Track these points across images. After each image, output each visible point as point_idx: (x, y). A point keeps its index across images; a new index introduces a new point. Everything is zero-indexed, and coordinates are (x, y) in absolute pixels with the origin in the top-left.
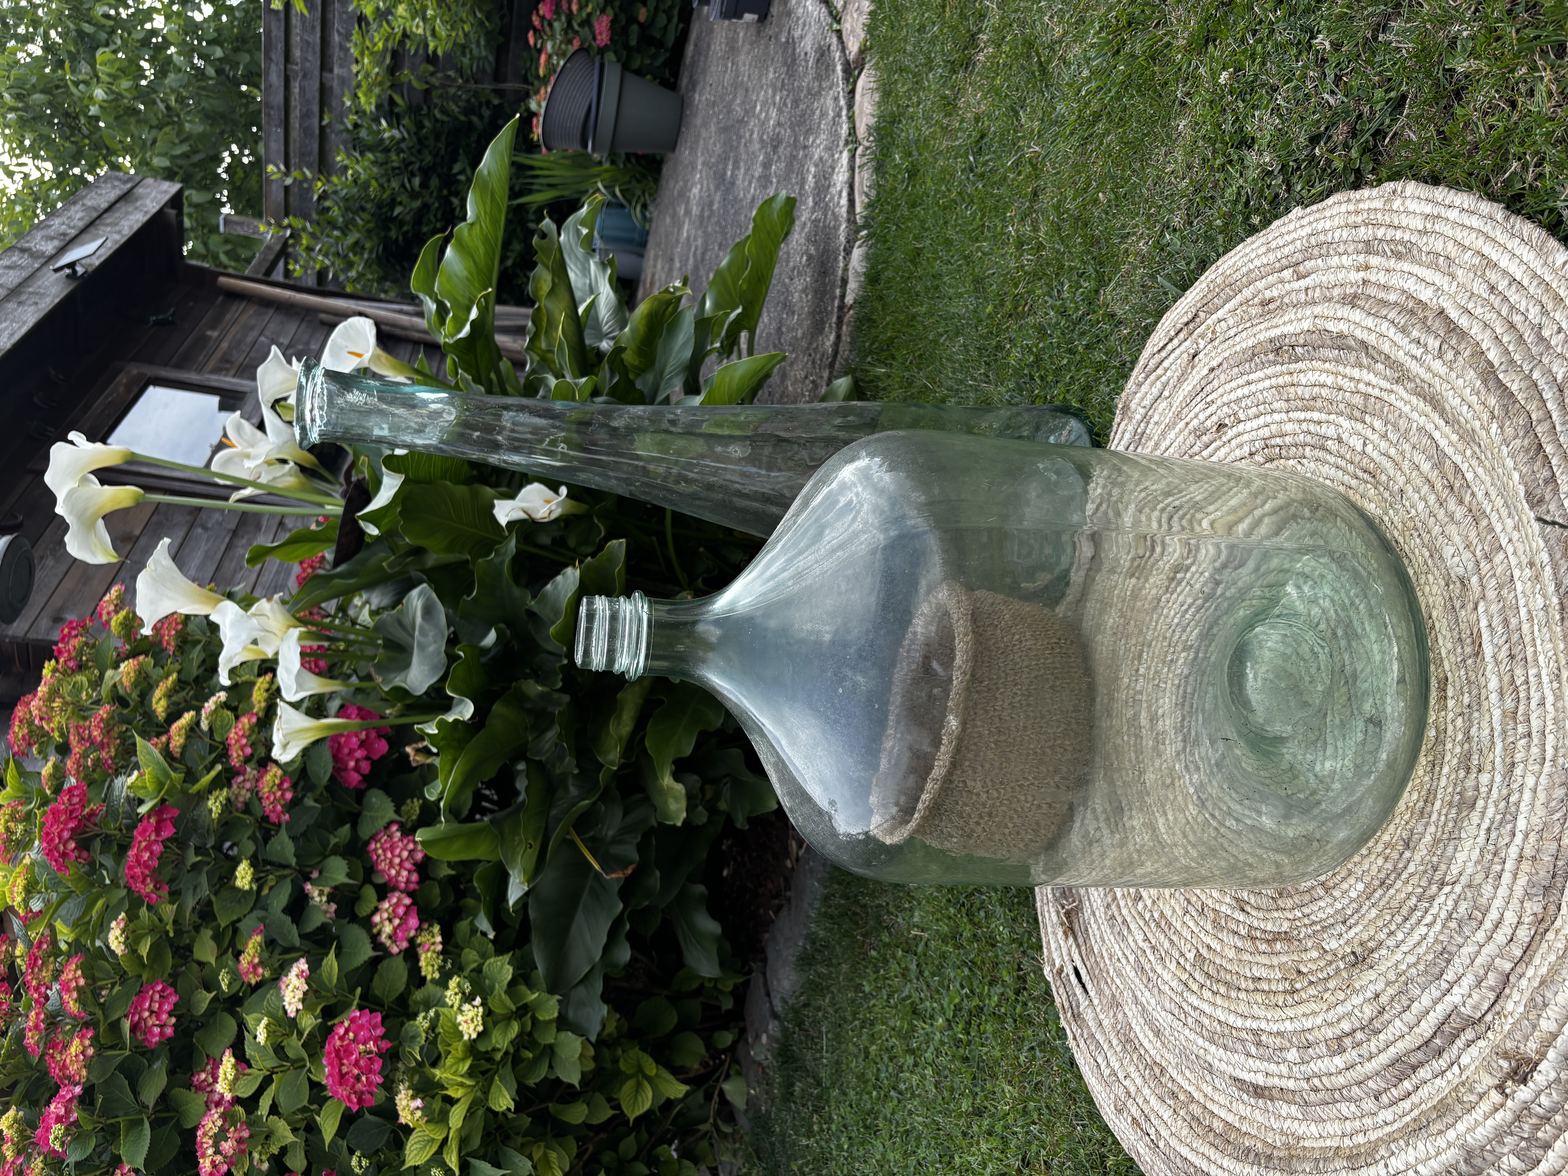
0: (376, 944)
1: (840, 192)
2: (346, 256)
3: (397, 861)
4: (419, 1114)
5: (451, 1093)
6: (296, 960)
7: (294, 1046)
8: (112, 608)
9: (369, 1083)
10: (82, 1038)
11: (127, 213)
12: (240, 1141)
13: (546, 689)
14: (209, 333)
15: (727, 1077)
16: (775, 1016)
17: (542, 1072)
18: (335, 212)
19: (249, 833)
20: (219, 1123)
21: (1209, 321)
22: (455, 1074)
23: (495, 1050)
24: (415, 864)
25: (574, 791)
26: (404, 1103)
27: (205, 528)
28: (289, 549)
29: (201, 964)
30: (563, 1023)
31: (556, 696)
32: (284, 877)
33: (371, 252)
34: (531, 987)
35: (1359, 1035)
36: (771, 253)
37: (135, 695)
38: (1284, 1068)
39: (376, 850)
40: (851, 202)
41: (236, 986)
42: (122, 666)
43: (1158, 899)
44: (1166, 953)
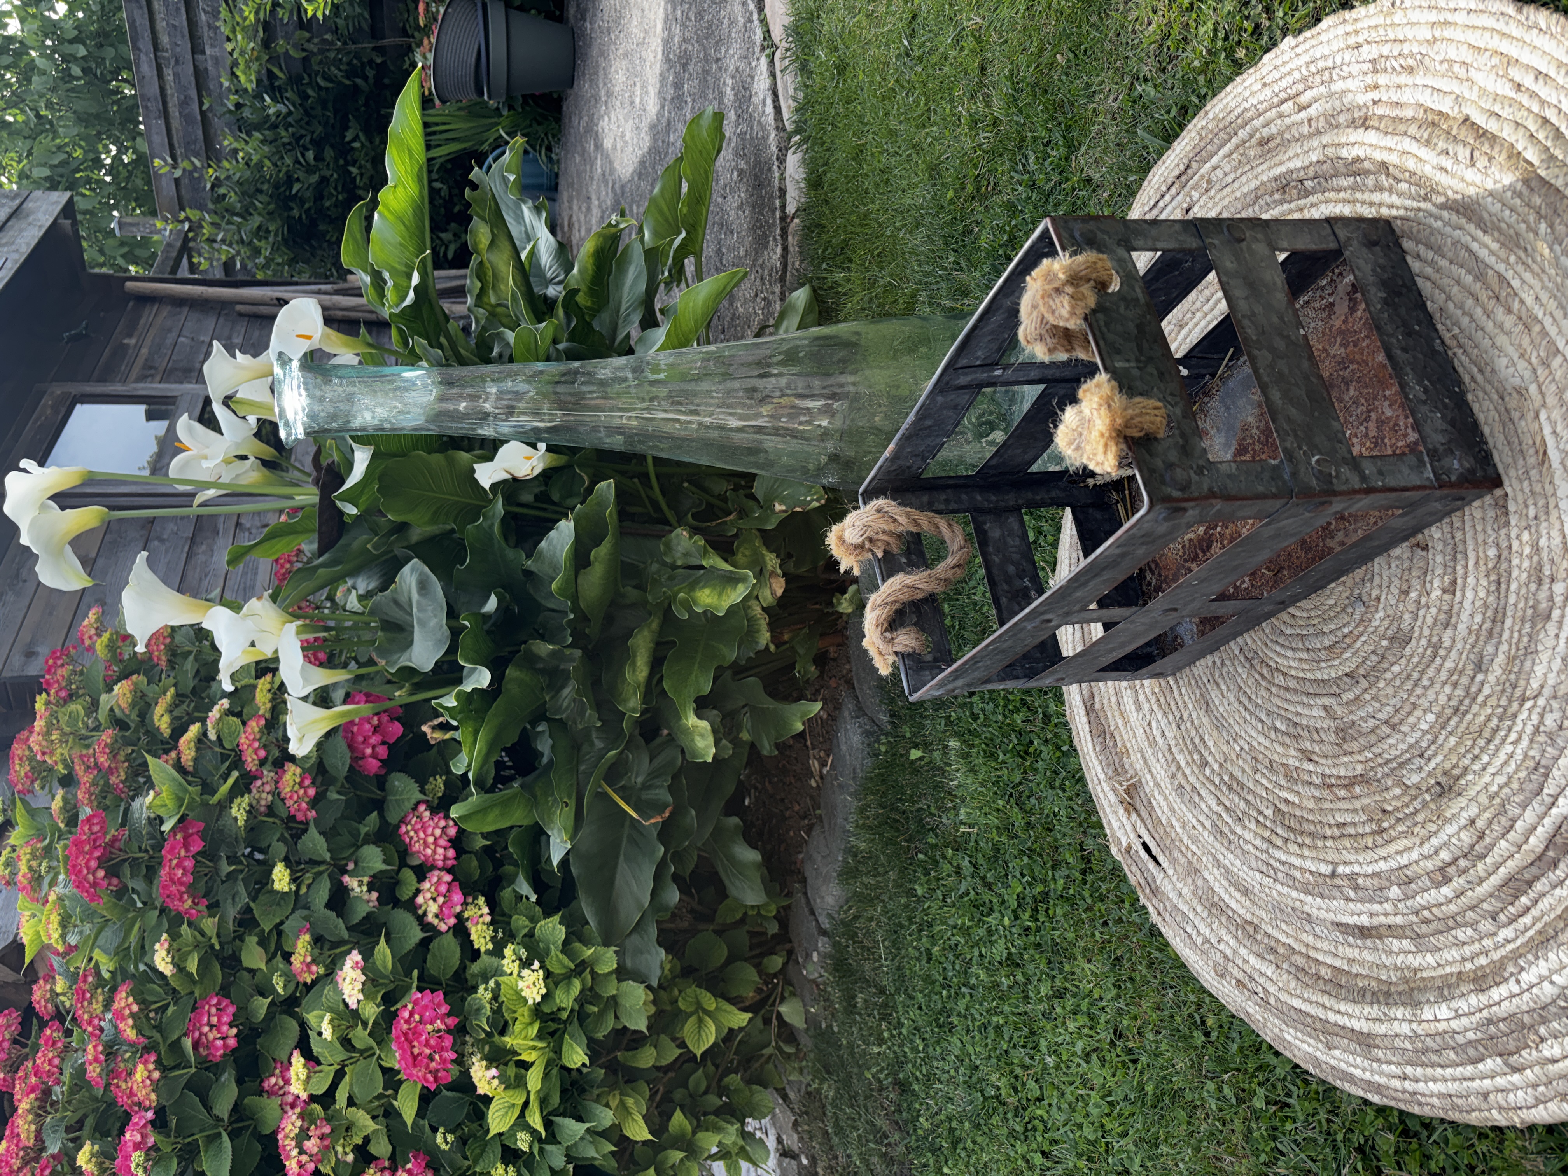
0: (426, 926)
1: (764, 100)
2: (250, 243)
3: (431, 840)
4: (496, 1082)
5: (525, 1057)
6: (348, 952)
7: (361, 1037)
8: (93, 632)
9: (443, 1061)
10: (145, 1063)
11: (20, 230)
12: (322, 1137)
13: (557, 647)
14: (126, 341)
15: (783, 999)
16: (824, 933)
17: (610, 1024)
18: (233, 198)
19: (278, 835)
20: (299, 1123)
21: (1202, 171)
22: (525, 1038)
23: (560, 1009)
24: (450, 841)
25: (599, 744)
26: (480, 1074)
27: (162, 540)
28: (267, 545)
29: (252, 972)
30: (622, 973)
31: (568, 652)
32: (321, 873)
33: (276, 235)
34: (587, 943)
35: (1462, 863)
36: (706, 172)
37: (134, 716)
38: (1388, 907)
39: (408, 832)
40: (778, 109)
41: (291, 987)
42: (116, 688)
43: (1225, 761)
44: (1244, 813)
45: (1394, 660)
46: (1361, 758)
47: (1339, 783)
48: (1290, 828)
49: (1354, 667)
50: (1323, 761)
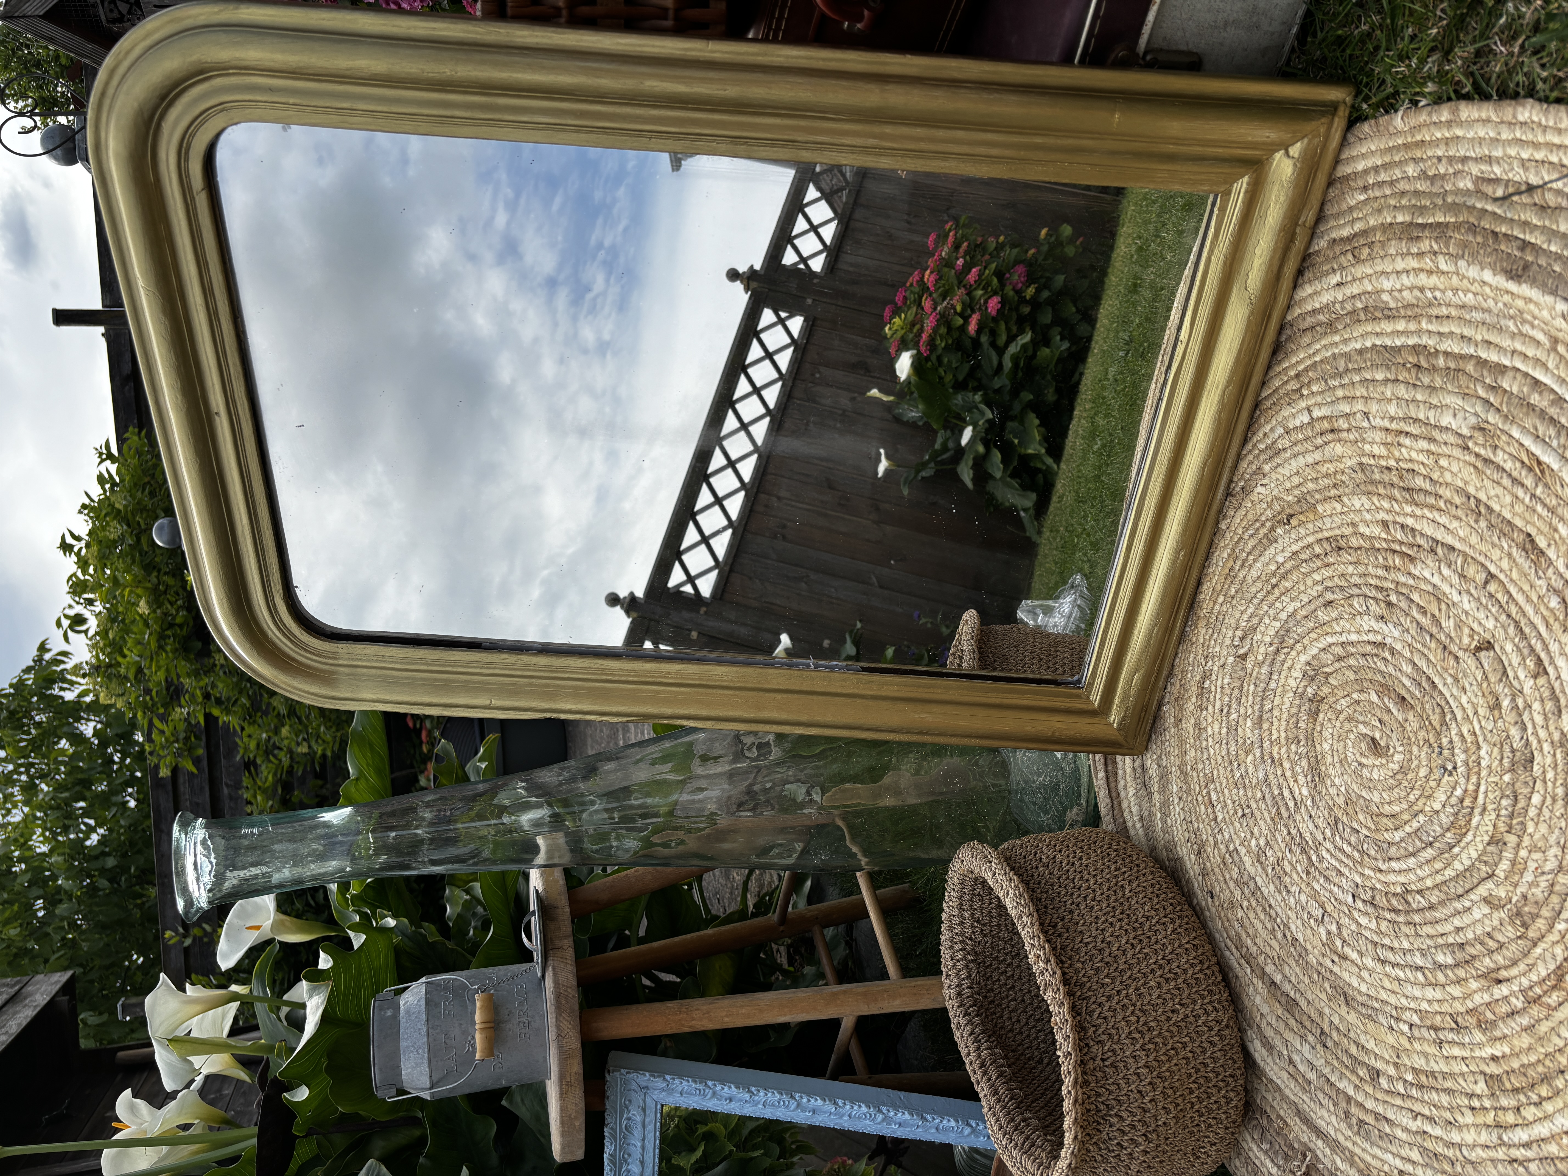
43: (1398, 1057)
44: (1451, 1109)
45: (1529, 790)
46: (1554, 937)
47: (1545, 988)
48: (1516, 1091)
49: (1491, 828)
50: (1514, 971)
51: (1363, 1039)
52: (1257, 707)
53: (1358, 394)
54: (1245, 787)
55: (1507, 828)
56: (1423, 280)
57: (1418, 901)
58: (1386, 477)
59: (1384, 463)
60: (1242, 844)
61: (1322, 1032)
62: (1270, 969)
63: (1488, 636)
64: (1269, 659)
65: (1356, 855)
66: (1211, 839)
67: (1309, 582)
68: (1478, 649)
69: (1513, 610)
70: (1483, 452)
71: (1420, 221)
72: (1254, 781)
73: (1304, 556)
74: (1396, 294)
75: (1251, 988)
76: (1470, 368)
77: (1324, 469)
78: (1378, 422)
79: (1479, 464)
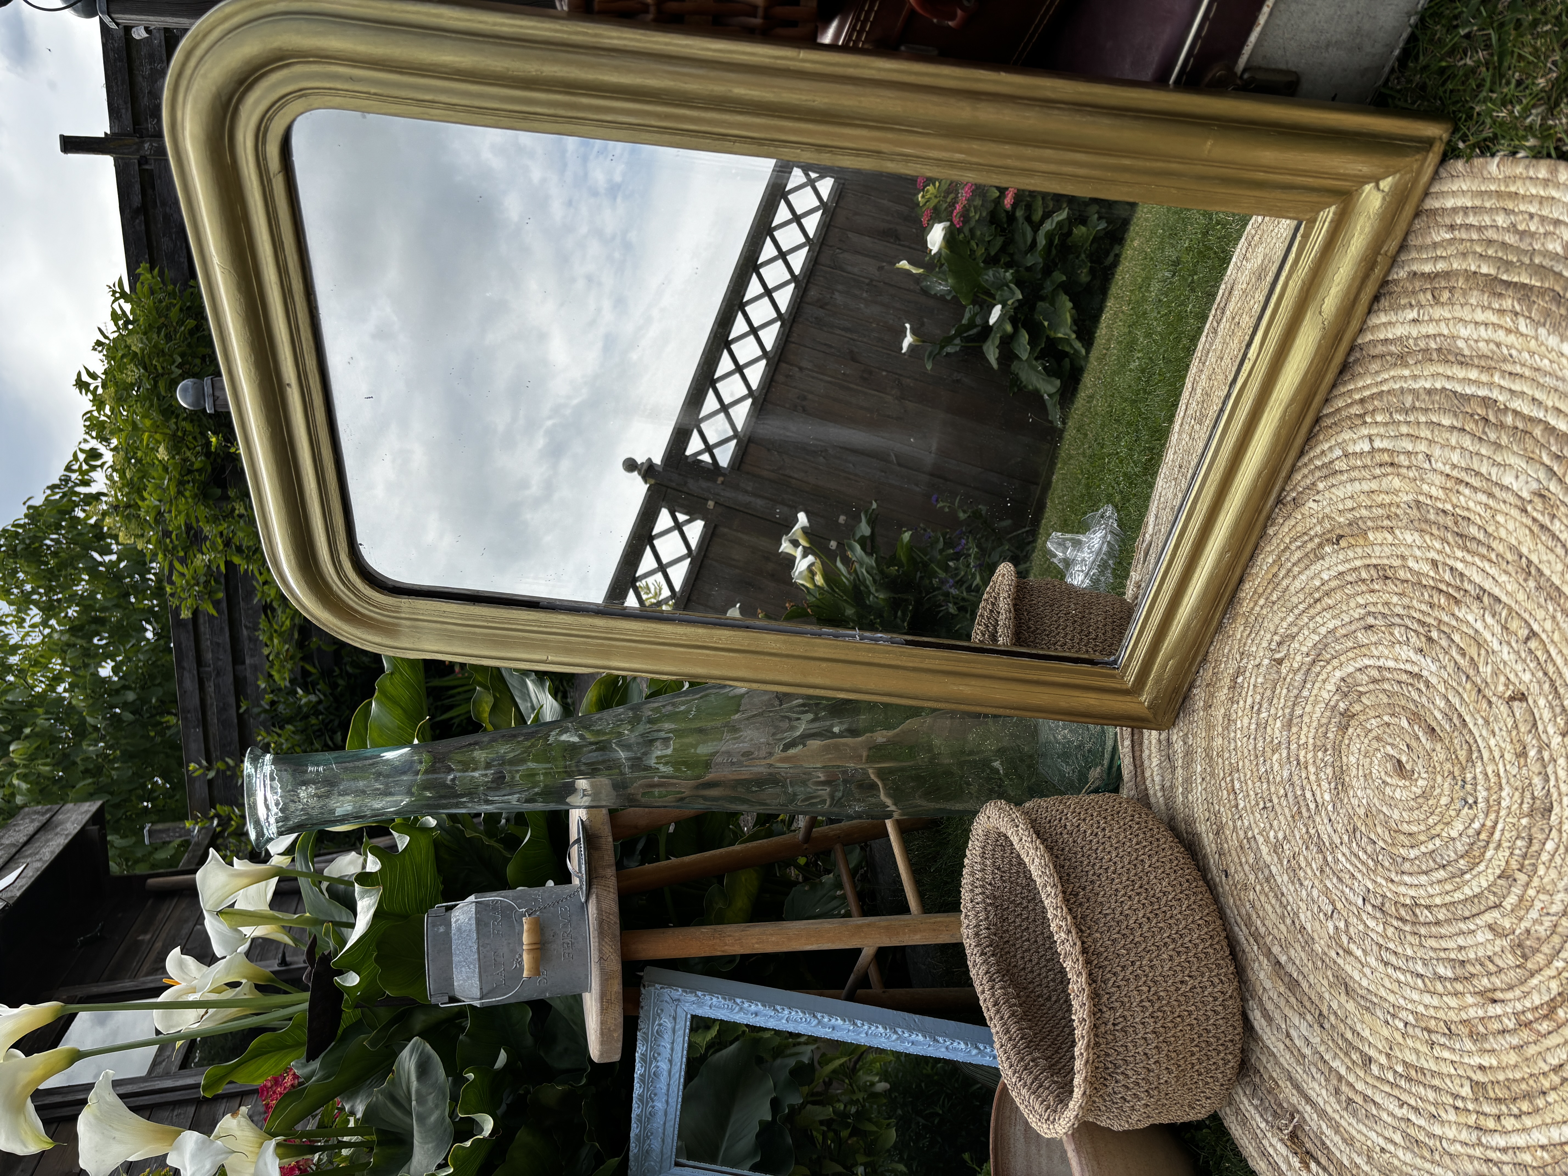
11: (48, 841)
14: (142, 936)
43: (1391, 1049)
44: (1436, 1104)
45: (1544, 836)
46: (1552, 972)
47: (1537, 1015)
48: (1498, 1100)
49: (1503, 864)
50: (1509, 995)
51: (1359, 1027)
52: (1287, 711)
53: (1422, 435)
54: (1268, 782)
55: (1519, 867)
56: (1501, 336)
57: (1425, 915)
58: (1441, 519)
59: (1440, 506)
60: (1260, 833)
61: (1321, 1014)
62: (1276, 950)
63: (1523, 688)
64: (1304, 668)
65: (1371, 863)
66: (1230, 823)
67: (1352, 604)
68: (1512, 698)
69: (1551, 669)
70: (1539, 517)
71: (1505, 277)
72: (1278, 779)
73: (1349, 578)
74: (1472, 343)
75: (1257, 964)
76: (1538, 432)
77: (1379, 499)
78: (1439, 466)
79: (1536, 529)
